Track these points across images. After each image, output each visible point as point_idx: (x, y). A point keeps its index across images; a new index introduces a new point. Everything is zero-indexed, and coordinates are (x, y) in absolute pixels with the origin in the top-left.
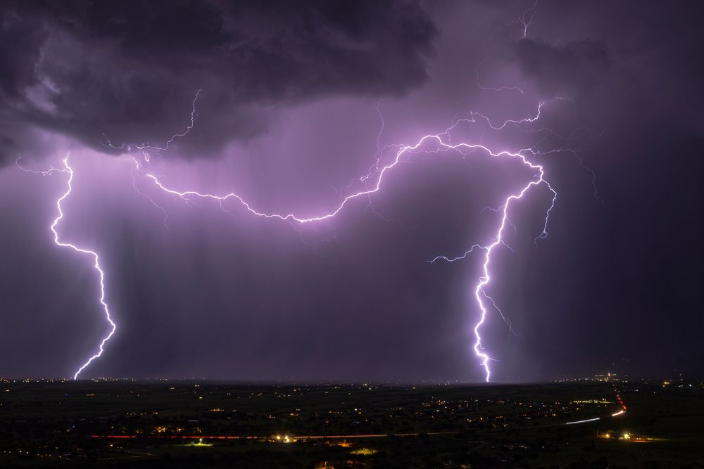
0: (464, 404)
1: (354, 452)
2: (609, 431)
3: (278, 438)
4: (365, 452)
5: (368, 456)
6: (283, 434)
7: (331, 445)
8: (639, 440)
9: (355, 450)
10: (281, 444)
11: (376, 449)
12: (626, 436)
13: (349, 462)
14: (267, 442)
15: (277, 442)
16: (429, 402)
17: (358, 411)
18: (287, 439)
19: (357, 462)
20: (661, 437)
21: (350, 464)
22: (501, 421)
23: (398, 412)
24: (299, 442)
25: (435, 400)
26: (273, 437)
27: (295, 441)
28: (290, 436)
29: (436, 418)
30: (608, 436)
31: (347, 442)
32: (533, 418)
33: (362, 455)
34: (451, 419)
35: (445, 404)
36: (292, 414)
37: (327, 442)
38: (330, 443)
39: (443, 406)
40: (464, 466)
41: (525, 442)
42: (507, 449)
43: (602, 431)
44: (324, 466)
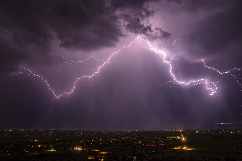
0: (134, 138)
1: (100, 153)
2: (180, 146)
3: (76, 148)
4: (104, 153)
5: (104, 154)
6: (78, 148)
7: (93, 151)
8: (189, 149)
9: (100, 152)
10: (77, 150)
11: (107, 152)
12: (185, 148)
13: (98, 156)
14: (73, 150)
15: (76, 150)
16: (124, 137)
17: (101, 140)
18: (79, 149)
19: (101, 156)
20: (196, 148)
21: (99, 157)
22: (146, 143)
23: (114, 141)
24: (83, 150)
25: (125, 137)
26: (75, 148)
27: (82, 149)
28: (80, 148)
29: (125, 142)
30: (179, 148)
31: (98, 150)
32: (156, 142)
33: (102, 154)
34: (130, 142)
35: (129, 138)
36: (81, 141)
37: (92, 150)
38: (93, 150)
39: (128, 138)
40: (134, 157)
41: (153, 150)
42: (148, 152)
43: (178, 146)
44: (91, 157)
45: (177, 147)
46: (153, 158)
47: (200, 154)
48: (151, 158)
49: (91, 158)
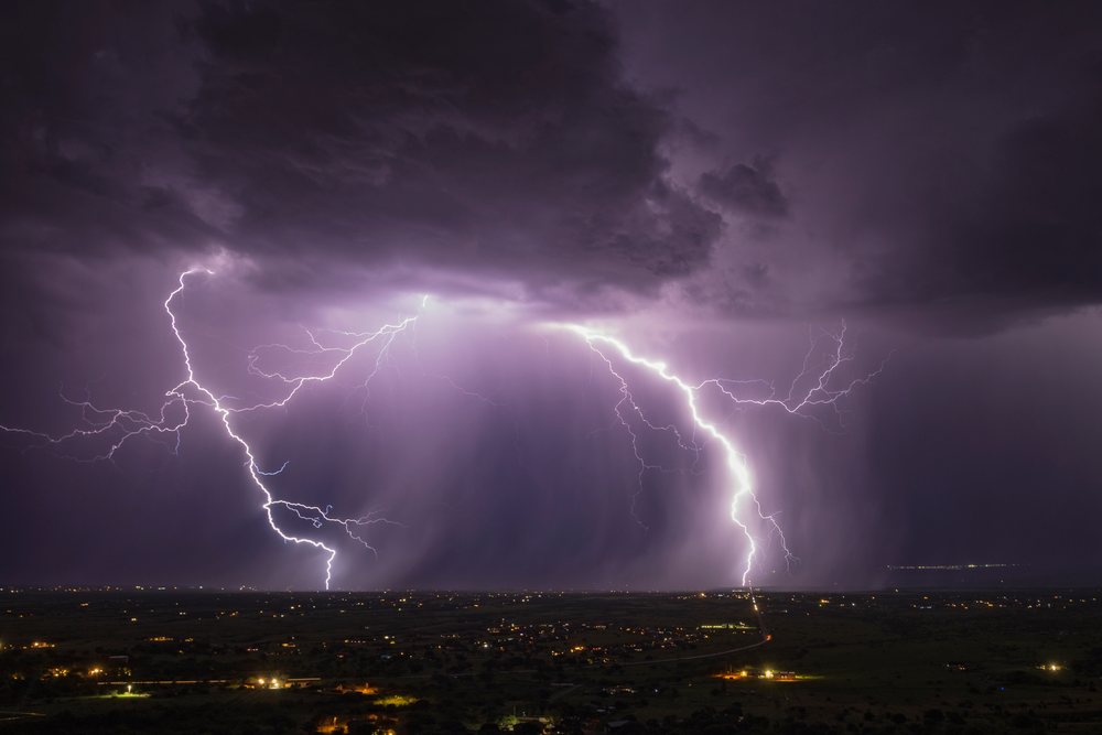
0: (548, 630)
1: (381, 702)
2: (747, 667)
3: (261, 681)
4: (398, 701)
5: (402, 708)
6: (268, 677)
7: (345, 692)
8: (784, 679)
9: (383, 698)
10: (266, 690)
11: (414, 696)
12: (769, 674)
13: (371, 717)
14: (242, 688)
15: (259, 689)
16: (498, 627)
17: (390, 640)
18: (276, 684)
19: (384, 717)
20: (811, 675)
21: (373, 720)
22: (600, 653)
23: (450, 642)
24: (295, 689)
25: (506, 624)
26: (252, 680)
27: (288, 685)
28: (280, 679)
29: (506, 651)
30: (744, 674)
31: (370, 686)
32: (645, 649)
33: (392, 706)
34: (529, 651)
35: (521, 630)
36: (285, 645)
37: (340, 688)
38: (344, 688)
39: (517, 632)
40: (543, 720)
41: (631, 684)
42: (606, 695)
43: (738, 667)
44: (332, 724)
45: (733, 672)
46: (626, 721)
47: (829, 699)
48: (620, 723)
49: (332, 729)
